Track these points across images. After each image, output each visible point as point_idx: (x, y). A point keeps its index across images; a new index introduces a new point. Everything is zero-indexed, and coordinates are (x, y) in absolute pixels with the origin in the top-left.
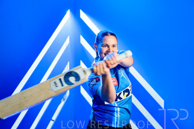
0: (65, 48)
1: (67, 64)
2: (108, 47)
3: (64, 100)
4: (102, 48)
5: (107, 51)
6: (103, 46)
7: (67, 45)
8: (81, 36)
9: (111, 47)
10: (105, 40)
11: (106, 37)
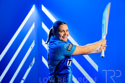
0: (32, 31)
1: (33, 41)
2: (64, 32)
3: (31, 65)
5: (64, 35)
7: (33, 28)
8: (43, 23)
9: (66, 32)
11: (62, 26)
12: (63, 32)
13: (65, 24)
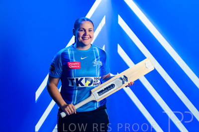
2: (85, 31)
4: (79, 32)
5: (84, 35)
6: (79, 30)
9: (87, 31)
10: (82, 24)
11: (83, 22)
12: (83, 31)
13: (88, 22)
